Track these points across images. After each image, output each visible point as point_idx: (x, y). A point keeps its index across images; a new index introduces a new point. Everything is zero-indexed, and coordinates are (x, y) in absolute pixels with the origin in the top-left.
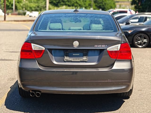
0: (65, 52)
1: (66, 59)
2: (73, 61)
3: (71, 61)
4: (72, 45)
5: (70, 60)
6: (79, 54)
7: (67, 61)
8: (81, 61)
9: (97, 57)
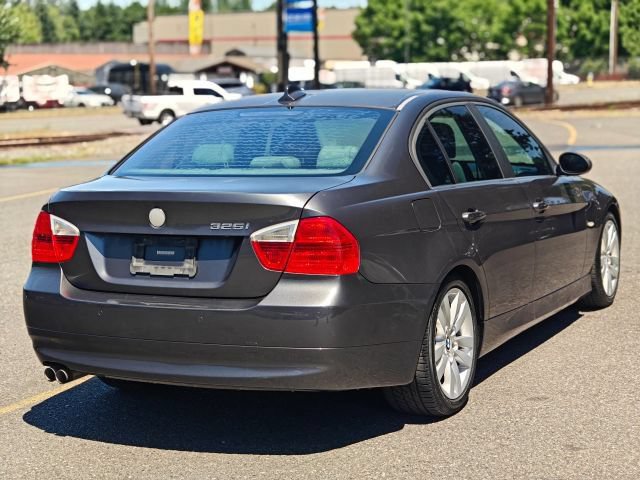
0: (136, 245)
1: (136, 267)
2: (153, 273)
3: (148, 274)
4: (148, 223)
5: (146, 271)
6: (173, 253)
7: (138, 273)
8: (175, 275)
9: (225, 263)
